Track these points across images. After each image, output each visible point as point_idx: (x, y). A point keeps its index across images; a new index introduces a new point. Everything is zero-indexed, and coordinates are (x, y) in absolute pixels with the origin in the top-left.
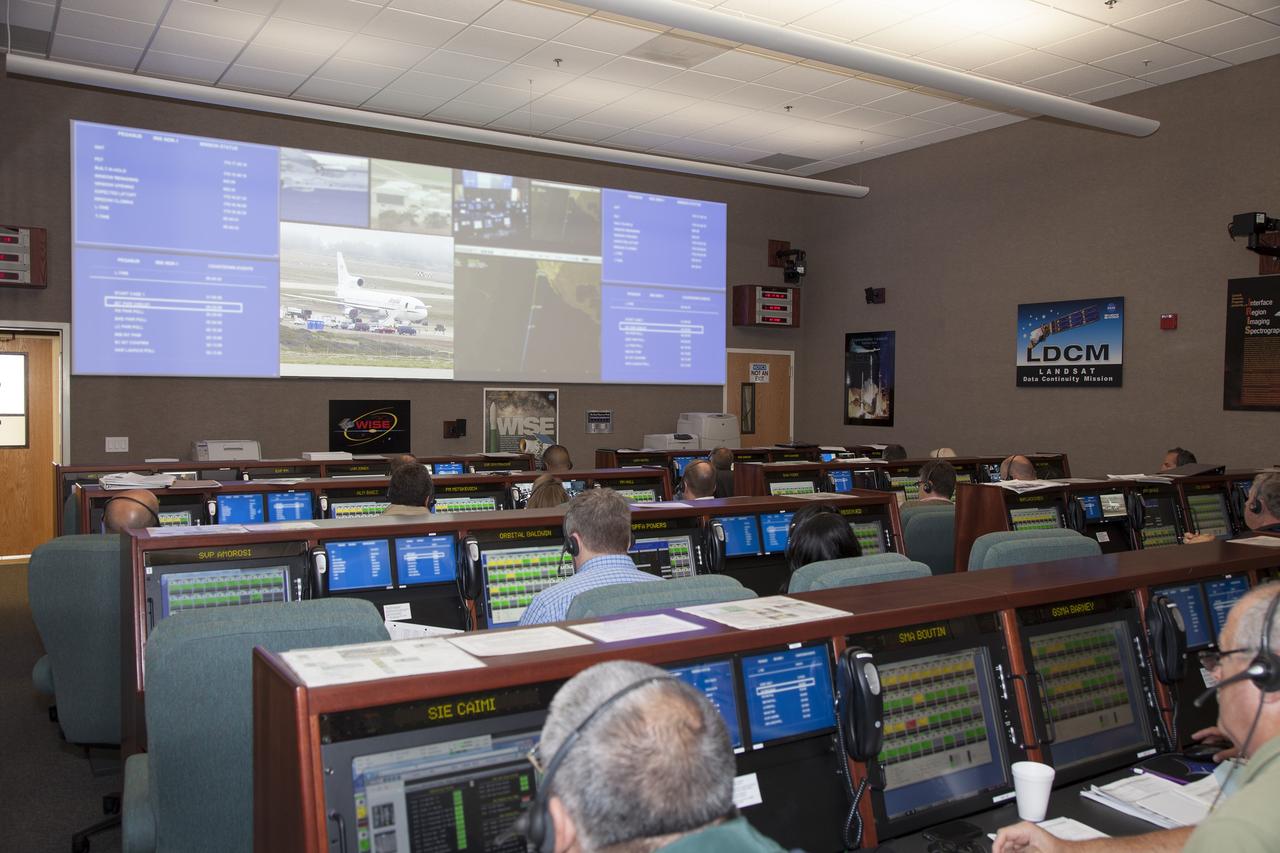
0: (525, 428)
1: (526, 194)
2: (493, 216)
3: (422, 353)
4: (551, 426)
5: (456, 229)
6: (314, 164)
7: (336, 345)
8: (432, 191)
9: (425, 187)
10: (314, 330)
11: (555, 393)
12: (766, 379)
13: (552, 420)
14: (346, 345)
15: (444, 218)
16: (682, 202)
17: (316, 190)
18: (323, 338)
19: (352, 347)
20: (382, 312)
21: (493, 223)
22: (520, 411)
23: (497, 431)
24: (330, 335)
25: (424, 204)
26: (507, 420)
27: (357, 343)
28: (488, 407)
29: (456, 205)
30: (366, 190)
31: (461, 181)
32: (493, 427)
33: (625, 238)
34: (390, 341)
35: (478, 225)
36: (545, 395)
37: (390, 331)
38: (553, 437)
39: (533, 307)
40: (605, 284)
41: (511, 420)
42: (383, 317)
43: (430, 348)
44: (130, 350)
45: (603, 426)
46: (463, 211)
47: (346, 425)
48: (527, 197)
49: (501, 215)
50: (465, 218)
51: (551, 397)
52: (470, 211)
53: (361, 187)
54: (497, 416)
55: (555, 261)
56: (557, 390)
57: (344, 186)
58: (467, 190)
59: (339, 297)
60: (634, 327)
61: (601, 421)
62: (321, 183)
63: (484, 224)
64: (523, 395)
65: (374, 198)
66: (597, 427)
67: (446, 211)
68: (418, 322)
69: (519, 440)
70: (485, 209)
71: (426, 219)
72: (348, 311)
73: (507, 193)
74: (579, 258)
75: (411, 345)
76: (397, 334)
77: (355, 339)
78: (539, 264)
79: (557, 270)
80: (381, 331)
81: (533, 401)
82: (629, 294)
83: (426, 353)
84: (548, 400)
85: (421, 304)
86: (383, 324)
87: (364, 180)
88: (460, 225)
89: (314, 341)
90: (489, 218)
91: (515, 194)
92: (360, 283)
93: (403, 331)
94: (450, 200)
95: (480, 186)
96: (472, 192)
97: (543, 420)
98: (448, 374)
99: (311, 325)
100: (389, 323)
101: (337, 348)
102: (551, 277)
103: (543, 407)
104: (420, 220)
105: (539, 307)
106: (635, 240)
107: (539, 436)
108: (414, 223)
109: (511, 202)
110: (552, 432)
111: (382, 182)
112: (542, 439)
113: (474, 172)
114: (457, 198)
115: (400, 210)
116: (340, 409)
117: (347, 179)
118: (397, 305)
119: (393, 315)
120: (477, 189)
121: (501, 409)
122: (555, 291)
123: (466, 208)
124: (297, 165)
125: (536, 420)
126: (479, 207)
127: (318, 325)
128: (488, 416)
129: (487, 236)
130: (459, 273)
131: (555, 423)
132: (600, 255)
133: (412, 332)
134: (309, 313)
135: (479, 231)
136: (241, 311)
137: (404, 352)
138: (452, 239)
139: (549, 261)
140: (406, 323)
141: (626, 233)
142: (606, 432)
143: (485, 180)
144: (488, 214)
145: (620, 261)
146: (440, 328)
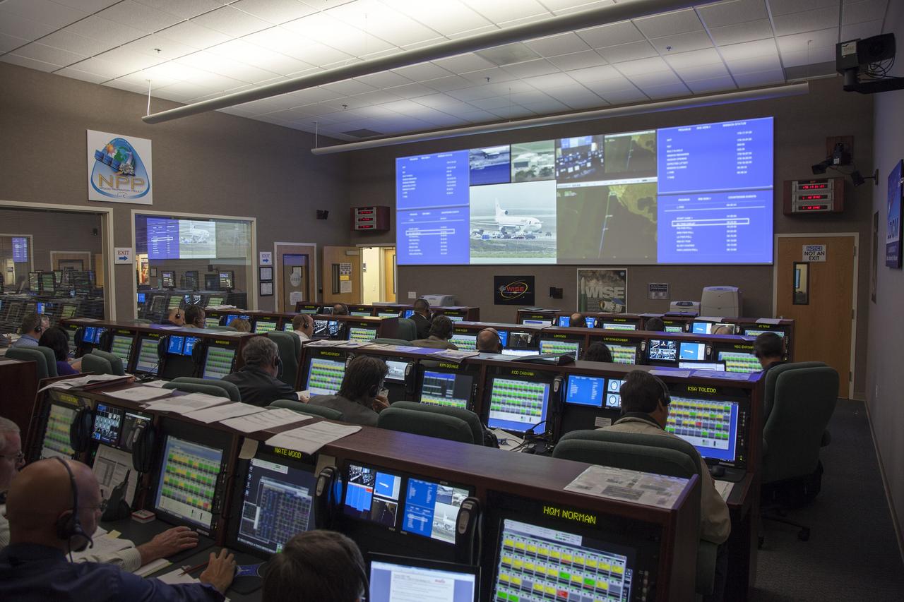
0: (603, 294)
1: (602, 145)
2: (580, 163)
3: (539, 249)
4: (622, 293)
5: (557, 175)
6: (484, 154)
7: (495, 246)
8: (544, 155)
9: (540, 154)
10: (485, 240)
11: (625, 271)
12: (822, 258)
13: (623, 289)
14: (500, 247)
15: (550, 170)
16: (726, 125)
17: (486, 167)
18: (489, 244)
19: (503, 247)
20: (517, 227)
21: (580, 167)
22: (601, 283)
23: (585, 294)
24: (492, 242)
25: (539, 163)
26: (592, 289)
27: (505, 245)
28: (580, 280)
29: (557, 161)
30: (508, 162)
31: (560, 146)
32: (583, 293)
33: (676, 161)
34: (522, 243)
35: (570, 170)
36: (618, 273)
37: (522, 238)
38: (623, 300)
39: (607, 216)
40: (660, 195)
41: (594, 288)
42: (518, 230)
43: (543, 246)
44: (415, 254)
45: (661, 294)
46: (561, 164)
47: (502, 289)
48: (602, 147)
49: (585, 161)
50: (563, 167)
51: (622, 274)
52: (566, 163)
53: (506, 161)
54: (585, 286)
55: (621, 185)
56: (626, 269)
57: (498, 162)
58: (563, 151)
59: (497, 221)
60: (684, 224)
61: (661, 290)
62: (488, 163)
63: (574, 169)
64: (603, 273)
65: (513, 166)
66: (656, 295)
67: (551, 165)
68: (536, 231)
69: (600, 301)
70: (575, 159)
71: (540, 172)
72: (500, 228)
73: (589, 146)
74: (640, 180)
75: (532, 245)
76: (525, 239)
77: (504, 243)
78: (610, 188)
79: (623, 191)
80: (517, 238)
81: (609, 277)
82: (680, 200)
83: (540, 249)
84: (620, 276)
85: (538, 221)
86: (518, 234)
87: (507, 157)
88: (560, 173)
89: (486, 245)
90: (577, 165)
91: (594, 147)
92: (506, 213)
93: (528, 237)
94: (554, 159)
95: (571, 146)
96: (566, 151)
97: (617, 289)
98: (554, 261)
99: (483, 238)
100: (521, 233)
101: (496, 248)
102: (619, 195)
103: (616, 280)
104: (537, 173)
105: (611, 216)
106: (685, 161)
107: (613, 299)
108: (533, 176)
109: (591, 152)
110: (623, 297)
111: (517, 156)
112: (616, 301)
113: (567, 139)
114: (558, 157)
115: (526, 169)
116: (499, 281)
117: (500, 158)
118: (524, 223)
119: (523, 229)
120: (569, 149)
121: (589, 281)
122: (622, 204)
123: (563, 162)
124: (477, 157)
125: (611, 289)
126: (571, 159)
127: (486, 237)
128: (580, 285)
129: (576, 176)
130: (560, 201)
131: (624, 291)
132: (656, 176)
133: (533, 237)
134: (482, 231)
135: (571, 173)
136: (454, 233)
137: (529, 249)
138: (555, 181)
139: (618, 185)
140: (530, 233)
141: (676, 157)
142: (664, 298)
143: (574, 142)
144: (577, 162)
145: (673, 177)
146: (549, 234)
